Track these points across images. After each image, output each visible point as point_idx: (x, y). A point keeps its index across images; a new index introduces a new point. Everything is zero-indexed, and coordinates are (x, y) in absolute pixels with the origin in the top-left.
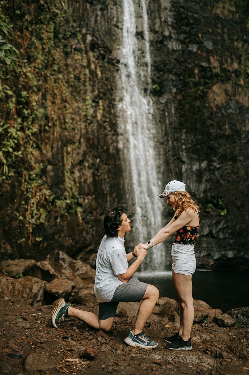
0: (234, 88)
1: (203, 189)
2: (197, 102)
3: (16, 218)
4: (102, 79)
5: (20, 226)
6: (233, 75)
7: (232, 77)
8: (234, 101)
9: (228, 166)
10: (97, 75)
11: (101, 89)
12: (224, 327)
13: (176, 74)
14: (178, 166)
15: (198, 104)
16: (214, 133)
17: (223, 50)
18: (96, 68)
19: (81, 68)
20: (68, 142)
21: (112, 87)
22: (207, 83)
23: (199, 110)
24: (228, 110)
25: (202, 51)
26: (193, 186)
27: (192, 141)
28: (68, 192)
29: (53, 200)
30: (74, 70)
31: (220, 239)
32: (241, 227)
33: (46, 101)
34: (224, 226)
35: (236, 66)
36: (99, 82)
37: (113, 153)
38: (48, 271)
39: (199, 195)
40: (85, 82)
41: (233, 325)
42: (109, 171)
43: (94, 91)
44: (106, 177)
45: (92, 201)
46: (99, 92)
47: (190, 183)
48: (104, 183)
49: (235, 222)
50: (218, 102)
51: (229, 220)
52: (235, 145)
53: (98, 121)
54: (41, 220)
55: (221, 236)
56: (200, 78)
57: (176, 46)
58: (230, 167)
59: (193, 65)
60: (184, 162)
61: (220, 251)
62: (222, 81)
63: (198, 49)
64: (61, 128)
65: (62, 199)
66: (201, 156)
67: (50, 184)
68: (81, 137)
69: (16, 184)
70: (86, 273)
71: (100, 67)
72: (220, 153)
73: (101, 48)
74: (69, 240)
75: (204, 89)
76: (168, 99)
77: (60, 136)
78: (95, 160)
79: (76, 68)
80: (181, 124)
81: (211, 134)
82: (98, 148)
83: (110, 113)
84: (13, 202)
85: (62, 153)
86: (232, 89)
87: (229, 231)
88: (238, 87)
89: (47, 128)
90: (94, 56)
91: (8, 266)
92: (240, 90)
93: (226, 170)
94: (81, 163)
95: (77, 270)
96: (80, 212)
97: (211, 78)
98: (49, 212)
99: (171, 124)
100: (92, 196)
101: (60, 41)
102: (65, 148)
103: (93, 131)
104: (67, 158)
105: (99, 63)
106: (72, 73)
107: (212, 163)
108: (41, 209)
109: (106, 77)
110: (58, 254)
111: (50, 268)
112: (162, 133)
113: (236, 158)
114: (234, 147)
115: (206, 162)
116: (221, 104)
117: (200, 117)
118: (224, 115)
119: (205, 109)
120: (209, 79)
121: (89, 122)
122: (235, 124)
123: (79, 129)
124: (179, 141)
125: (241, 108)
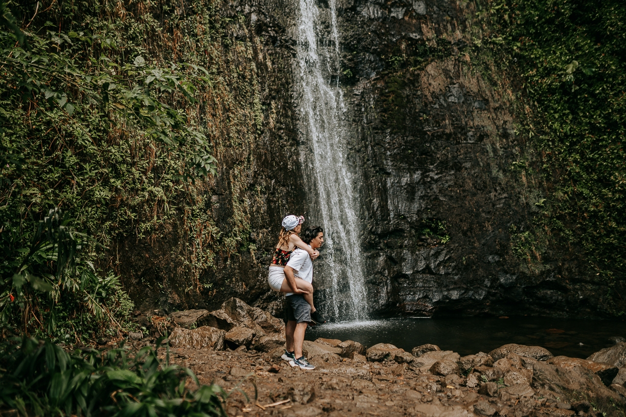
0: (456, 67)
1: (416, 210)
2: (406, 90)
3: (181, 264)
4: (274, 72)
5: (186, 272)
6: (455, 48)
7: (453, 51)
8: (457, 86)
9: (450, 177)
10: (267, 67)
11: (273, 85)
13: (375, 52)
14: (381, 179)
15: (407, 92)
16: (429, 131)
17: (441, 13)
18: (265, 58)
19: (246, 62)
20: (235, 163)
21: (287, 79)
22: (420, 63)
23: (409, 101)
24: (448, 98)
25: (411, 17)
26: (402, 206)
27: (400, 145)
28: (238, 226)
29: (221, 238)
30: (237, 66)
31: (441, 275)
32: (469, 257)
33: (205, 115)
34: (446, 258)
35: (458, 34)
36: (270, 77)
37: (293, 169)
38: (225, 320)
39: (412, 217)
40: (251, 80)
42: (288, 193)
43: (265, 90)
44: (284, 202)
45: (267, 234)
46: (271, 90)
47: (398, 202)
48: (282, 210)
49: (460, 251)
50: (433, 88)
51: (452, 249)
52: (459, 146)
53: (270, 130)
54: (209, 264)
55: (442, 272)
56: (408, 56)
57: (374, 12)
58: (453, 177)
59: (399, 37)
60: (389, 174)
61: (441, 292)
62: (440, 58)
63: (405, 15)
64: (224, 146)
65: (231, 236)
66: (413, 164)
67: (216, 219)
68: (249, 155)
69: (178, 222)
70: (266, 321)
71: (270, 55)
72: (438, 158)
73: (271, 27)
74: (242, 285)
75: (415, 70)
76: (364, 88)
77: (225, 157)
78: (269, 181)
79: (240, 63)
80: (383, 122)
81: (425, 133)
82: (272, 165)
83: (287, 116)
84: (176, 244)
85: (229, 179)
86: (454, 68)
87: (453, 264)
88: (462, 65)
90: (261, 42)
91: (179, 317)
92: (465, 68)
93: (447, 182)
94: (252, 187)
95: (256, 318)
96: (254, 250)
97: (424, 54)
98: (217, 253)
99: (369, 122)
100: (267, 228)
101: (217, 32)
102: (231, 172)
103: (265, 144)
104: (234, 183)
105: (268, 50)
106: (235, 71)
107: (428, 174)
108: (208, 250)
109: (278, 67)
110: (235, 301)
111: (227, 317)
112: (358, 137)
113: (461, 165)
114: (458, 149)
115: (419, 172)
116: (438, 90)
117: (410, 111)
118: (444, 106)
119: (417, 98)
120: (420, 56)
121: (260, 133)
122: (458, 118)
123: (247, 144)
124: (382, 146)
125: (467, 95)
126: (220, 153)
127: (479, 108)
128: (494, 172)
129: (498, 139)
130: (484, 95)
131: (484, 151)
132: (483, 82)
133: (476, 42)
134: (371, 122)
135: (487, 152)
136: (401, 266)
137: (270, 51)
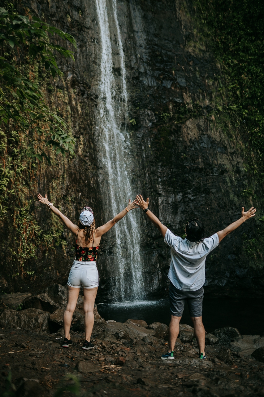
0: (206, 123)
1: (178, 221)
2: (172, 136)
3: (10, 254)
4: (83, 115)
5: (13, 261)
6: (205, 111)
7: (204, 113)
8: (206, 136)
9: (202, 198)
10: (77, 111)
11: (82, 124)
13: (151, 109)
14: (155, 198)
15: (172, 138)
16: (188, 166)
17: (196, 87)
18: (76, 104)
19: (63, 105)
20: (53, 178)
21: (91, 122)
22: (181, 119)
23: (174, 144)
24: (200, 144)
25: (176, 87)
26: (169, 217)
27: (168, 174)
28: (54, 226)
29: (41, 235)
30: (57, 107)
32: (215, 256)
35: (207, 102)
36: (80, 118)
37: (94, 186)
38: (48, 303)
39: (175, 226)
40: (67, 118)
43: (76, 127)
46: (80, 128)
47: (166, 215)
50: (191, 136)
52: (208, 177)
53: (79, 156)
54: (32, 255)
56: (174, 113)
57: (151, 82)
58: (204, 199)
59: (167, 100)
60: (160, 195)
62: (195, 116)
63: (172, 86)
64: (46, 164)
65: (49, 234)
66: (177, 189)
67: (38, 220)
68: (64, 173)
69: (9, 220)
71: (81, 103)
72: (194, 185)
73: (81, 84)
74: (56, 273)
75: (178, 124)
76: (144, 133)
77: (46, 172)
78: (77, 194)
79: (59, 105)
80: (156, 157)
81: (185, 167)
82: (80, 183)
83: (90, 148)
84: (7, 239)
85: (48, 189)
86: (204, 124)
88: (209, 122)
89: (34, 165)
90: (75, 93)
91: (8, 299)
92: (212, 125)
93: (200, 202)
94: (64, 197)
96: (65, 245)
97: (184, 113)
98: (38, 246)
99: (147, 157)
101: (44, 80)
102: (50, 184)
103: (75, 166)
104: (52, 193)
106: (55, 110)
107: (186, 196)
108: (31, 244)
109: (85, 112)
112: (139, 167)
113: (209, 190)
114: (207, 179)
115: (181, 194)
116: (194, 138)
117: (175, 151)
118: (198, 149)
119: (179, 143)
120: (182, 114)
121: (72, 157)
122: (207, 158)
123: (63, 165)
124: (156, 175)
125: (213, 142)
126: (43, 169)
127: (221, 152)
128: (231, 196)
129: (233, 173)
130: (224, 144)
131: (225, 182)
132: (223, 135)
133: (219, 108)
134: (148, 157)
135: (227, 182)
136: (168, 261)
137: (80, 100)
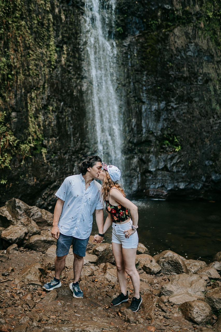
0: (194, 31)
1: (160, 128)
2: (159, 45)
4: (67, 23)
6: (194, 18)
7: (193, 20)
8: (193, 44)
9: (184, 107)
10: (61, 19)
11: (65, 33)
12: (151, 274)
13: (140, 17)
14: (138, 106)
15: (160, 46)
16: (173, 74)
18: (60, 12)
19: (44, 13)
20: (33, 89)
21: (76, 30)
22: (169, 26)
23: (160, 53)
24: (187, 53)
26: (151, 125)
27: (153, 83)
28: (32, 136)
29: (18, 144)
30: (37, 15)
31: (174, 172)
32: (193, 161)
33: (8, 49)
34: (178, 161)
35: (197, 7)
36: (63, 27)
37: (77, 95)
38: (5, 218)
39: (157, 133)
40: (48, 27)
41: (159, 272)
42: (73, 112)
43: (59, 36)
44: (70, 119)
45: (56, 142)
46: (63, 37)
48: (68, 124)
49: (187, 157)
50: (178, 44)
51: (182, 155)
52: (192, 86)
53: (62, 66)
54: (6, 164)
55: (175, 170)
56: (162, 21)
58: (186, 107)
59: (157, 7)
60: (144, 103)
61: (173, 183)
62: (184, 24)
64: (24, 75)
65: (26, 143)
66: (160, 97)
67: (14, 130)
68: (45, 83)
70: (41, 217)
71: (64, 10)
72: (177, 94)
74: (34, 179)
75: (166, 32)
76: (131, 42)
77: (24, 83)
78: (59, 103)
79: (40, 13)
80: (142, 66)
81: (170, 76)
82: (62, 92)
83: (74, 57)
85: (26, 100)
86: (192, 32)
87: (182, 165)
88: (198, 30)
89: (10, 76)
92: (200, 32)
93: (182, 110)
94: (45, 107)
95: (33, 215)
97: (173, 20)
98: (13, 156)
100: (56, 137)
102: (28, 95)
103: (57, 76)
104: (30, 104)
105: (63, 7)
106: (35, 18)
107: (169, 104)
108: (6, 154)
109: (70, 21)
110: (15, 201)
111: (8, 214)
112: (124, 75)
113: (192, 99)
114: (191, 88)
115: (164, 102)
116: (181, 47)
117: (161, 60)
118: (184, 58)
119: (166, 51)
120: (170, 22)
121: (53, 67)
122: (193, 67)
123: (43, 75)
124: (140, 83)
125: (199, 51)
126: (20, 80)
127: (207, 61)
128: (214, 105)
129: (218, 82)
130: (211, 52)
131: (208, 91)
132: (211, 43)
133: (209, 14)
134: (134, 66)
135: (210, 91)
136: (148, 165)
137: (64, 8)
